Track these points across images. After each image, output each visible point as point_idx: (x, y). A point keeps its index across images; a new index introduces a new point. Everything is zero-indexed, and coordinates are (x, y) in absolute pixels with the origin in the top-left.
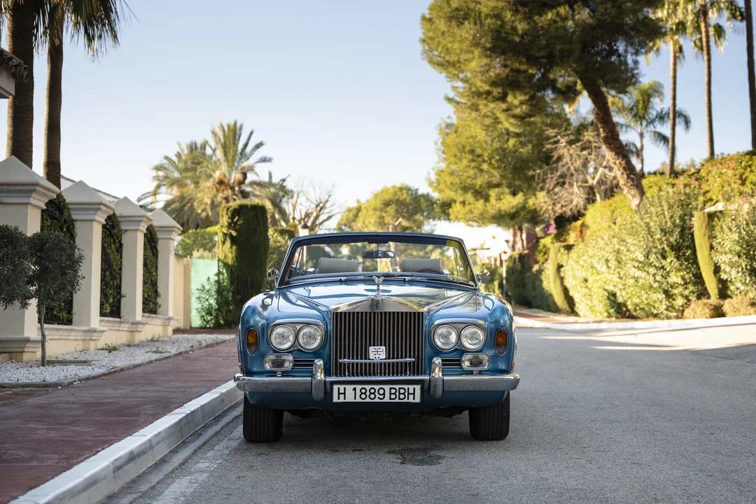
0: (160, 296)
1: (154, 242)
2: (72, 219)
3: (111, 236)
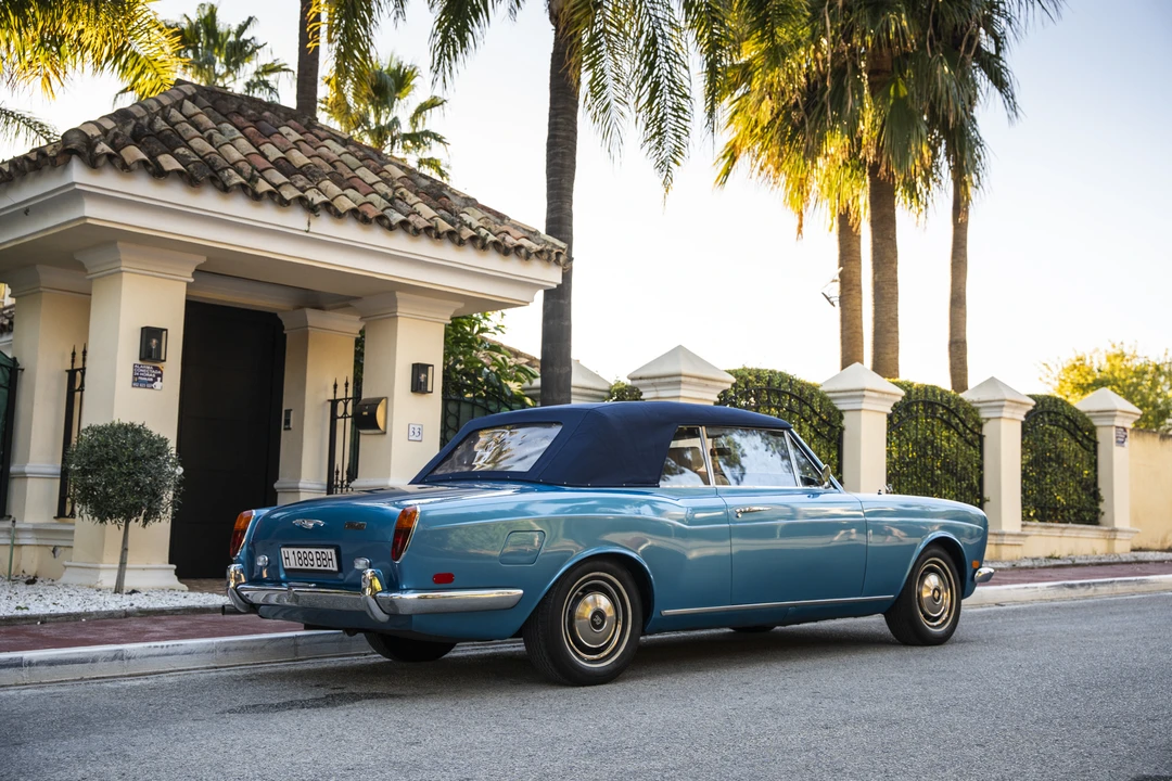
0: (1103, 501)
1: (1082, 431)
2: (835, 409)
3: (949, 425)
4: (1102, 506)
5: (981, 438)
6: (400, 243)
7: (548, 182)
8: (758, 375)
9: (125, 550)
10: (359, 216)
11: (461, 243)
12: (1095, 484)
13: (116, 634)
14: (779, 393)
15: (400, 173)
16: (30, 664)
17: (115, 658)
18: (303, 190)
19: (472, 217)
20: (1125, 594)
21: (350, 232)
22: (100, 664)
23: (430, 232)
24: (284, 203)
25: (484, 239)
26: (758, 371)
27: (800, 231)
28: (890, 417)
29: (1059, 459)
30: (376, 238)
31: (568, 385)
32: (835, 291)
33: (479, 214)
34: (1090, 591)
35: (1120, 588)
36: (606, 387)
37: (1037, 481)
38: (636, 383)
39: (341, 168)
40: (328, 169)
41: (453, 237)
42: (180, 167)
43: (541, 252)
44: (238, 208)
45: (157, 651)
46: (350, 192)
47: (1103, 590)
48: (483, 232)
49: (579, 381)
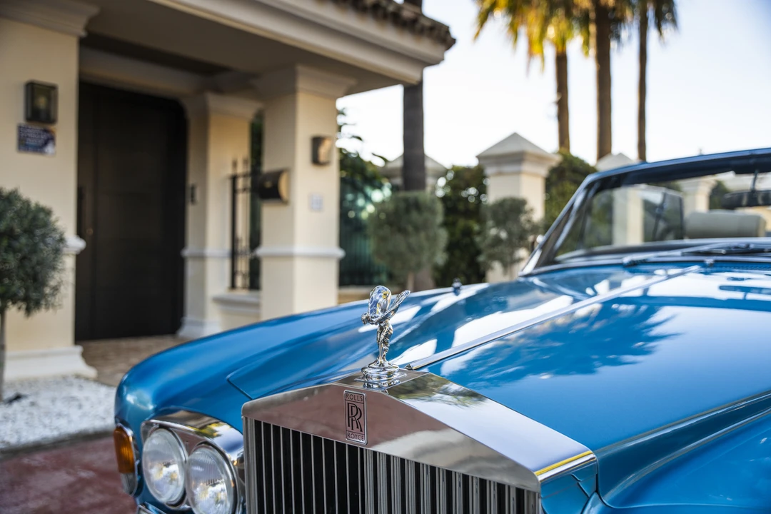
49: (429, 165)
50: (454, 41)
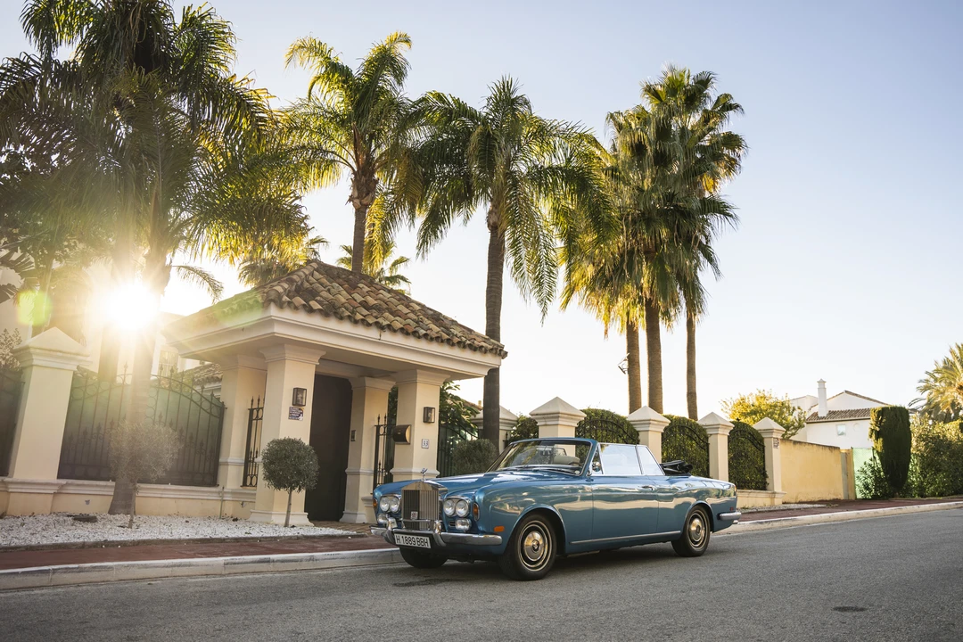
0: (768, 478)
1: (757, 440)
2: (635, 430)
3: (692, 439)
4: (768, 480)
5: (708, 445)
6: (423, 345)
7: (487, 311)
8: (596, 412)
9: (290, 504)
10: (405, 332)
11: (453, 345)
12: (764, 469)
13: (302, 548)
14: (606, 422)
15: (418, 308)
16: (273, 561)
17: (310, 560)
18: (376, 318)
19: (455, 331)
20: (787, 526)
21: (399, 339)
22: (304, 563)
23: (439, 340)
24: (369, 325)
25: (464, 343)
26: (596, 410)
27: (606, 333)
28: (662, 434)
29: (747, 457)
30: (411, 342)
31: (498, 418)
32: (625, 365)
33: (459, 329)
34: (770, 526)
35: (784, 523)
36: (515, 419)
37: (736, 468)
38: (533, 417)
39: (391, 305)
40: (385, 306)
41: (450, 342)
42: (320, 307)
43: (492, 349)
44: (346, 327)
45: (329, 557)
46: (397, 318)
47: (776, 524)
48: (464, 339)
49: (502, 415)
50: (506, 353)
